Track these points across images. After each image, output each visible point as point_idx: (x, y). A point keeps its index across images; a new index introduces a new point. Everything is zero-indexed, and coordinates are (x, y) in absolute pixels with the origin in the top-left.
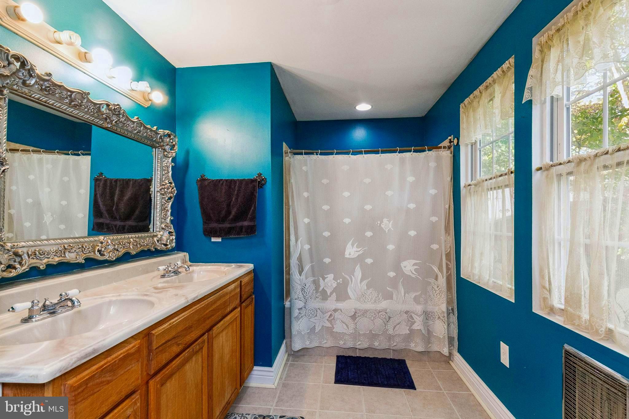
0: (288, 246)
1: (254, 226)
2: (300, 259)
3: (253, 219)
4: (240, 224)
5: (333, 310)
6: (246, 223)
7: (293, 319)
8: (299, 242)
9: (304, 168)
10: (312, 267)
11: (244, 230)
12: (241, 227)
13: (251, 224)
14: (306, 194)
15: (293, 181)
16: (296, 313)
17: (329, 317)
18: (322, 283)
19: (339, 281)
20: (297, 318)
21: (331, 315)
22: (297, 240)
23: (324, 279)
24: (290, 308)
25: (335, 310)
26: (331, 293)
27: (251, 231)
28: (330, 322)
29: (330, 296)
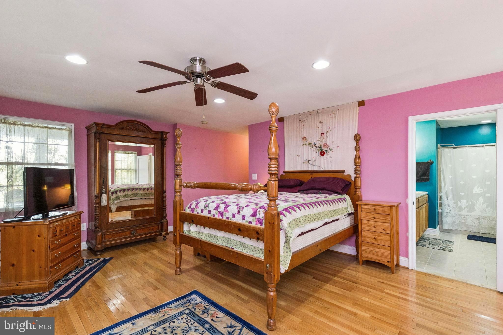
0: (441, 186)
1: (429, 178)
2: (446, 193)
3: (428, 176)
4: (422, 178)
5: (466, 215)
6: (425, 178)
7: (443, 217)
8: (447, 185)
9: (449, 154)
10: (453, 196)
11: (424, 180)
12: (423, 179)
13: (427, 178)
14: (450, 166)
15: (443, 160)
16: (444, 214)
17: (464, 218)
18: (459, 204)
19: (469, 203)
20: (446, 217)
21: (464, 217)
22: (445, 185)
23: (460, 202)
24: (442, 213)
25: (467, 215)
26: (465, 208)
27: (428, 180)
28: (464, 220)
29: (464, 209)
